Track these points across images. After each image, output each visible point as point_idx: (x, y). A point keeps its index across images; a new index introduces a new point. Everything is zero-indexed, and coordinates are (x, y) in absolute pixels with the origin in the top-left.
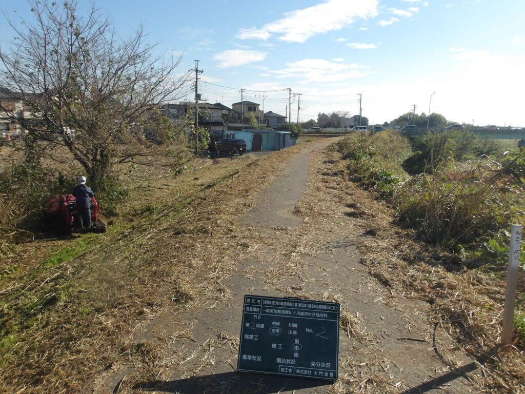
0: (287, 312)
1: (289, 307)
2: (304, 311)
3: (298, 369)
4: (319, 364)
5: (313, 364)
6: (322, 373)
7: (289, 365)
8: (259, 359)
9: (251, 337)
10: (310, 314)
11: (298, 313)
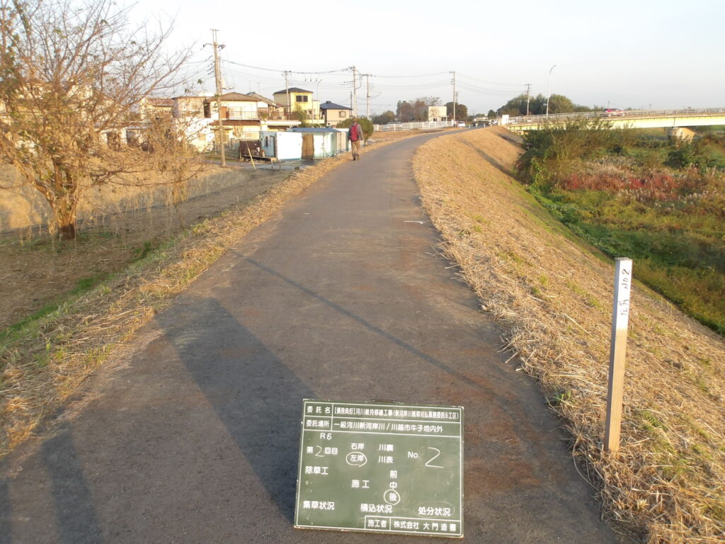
0: (375, 426)
1: (378, 417)
2: (405, 423)
3: (397, 520)
4: (431, 511)
5: (422, 510)
6: (436, 525)
7: (381, 514)
8: (331, 506)
9: (317, 470)
10: (414, 428)
11: (394, 427)
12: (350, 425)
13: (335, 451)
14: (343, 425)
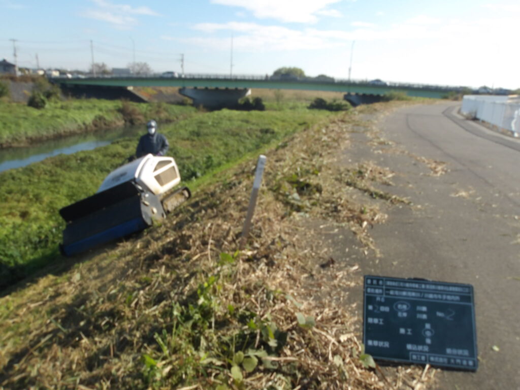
0: (414, 294)
1: (415, 288)
2: (433, 293)
3: (432, 356)
4: (455, 351)
5: (449, 351)
6: (459, 361)
7: (421, 351)
8: (387, 344)
9: (376, 321)
10: (440, 296)
11: (426, 295)
12: (397, 293)
13: (387, 309)
14: (392, 292)
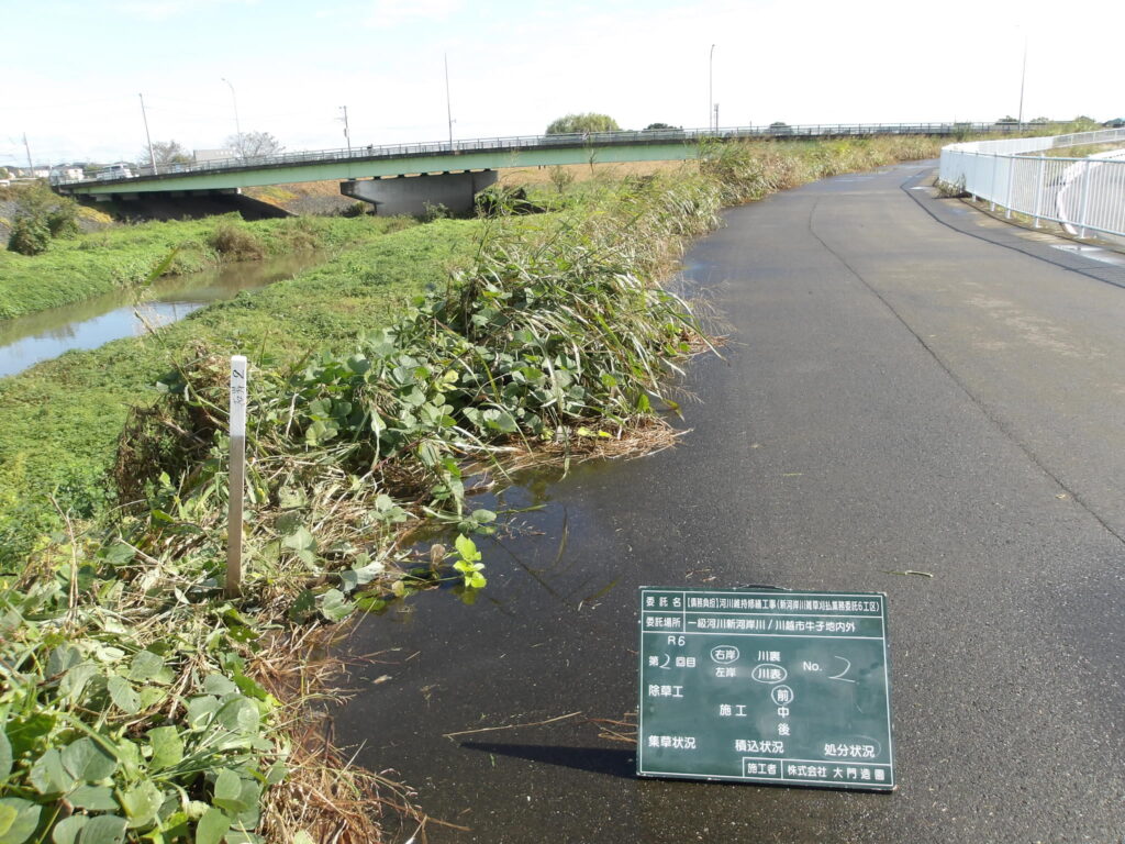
0: (751, 624)
1: (755, 610)
2: (796, 619)
3: (792, 763)
4: (844, 750)
5: (829, 749)
6: (854, 771)
7: (767, 754)
10: (810, 626)
11: (778, 626)
12: (713, 623)
13: (691, 662)
14: (701, 623)
